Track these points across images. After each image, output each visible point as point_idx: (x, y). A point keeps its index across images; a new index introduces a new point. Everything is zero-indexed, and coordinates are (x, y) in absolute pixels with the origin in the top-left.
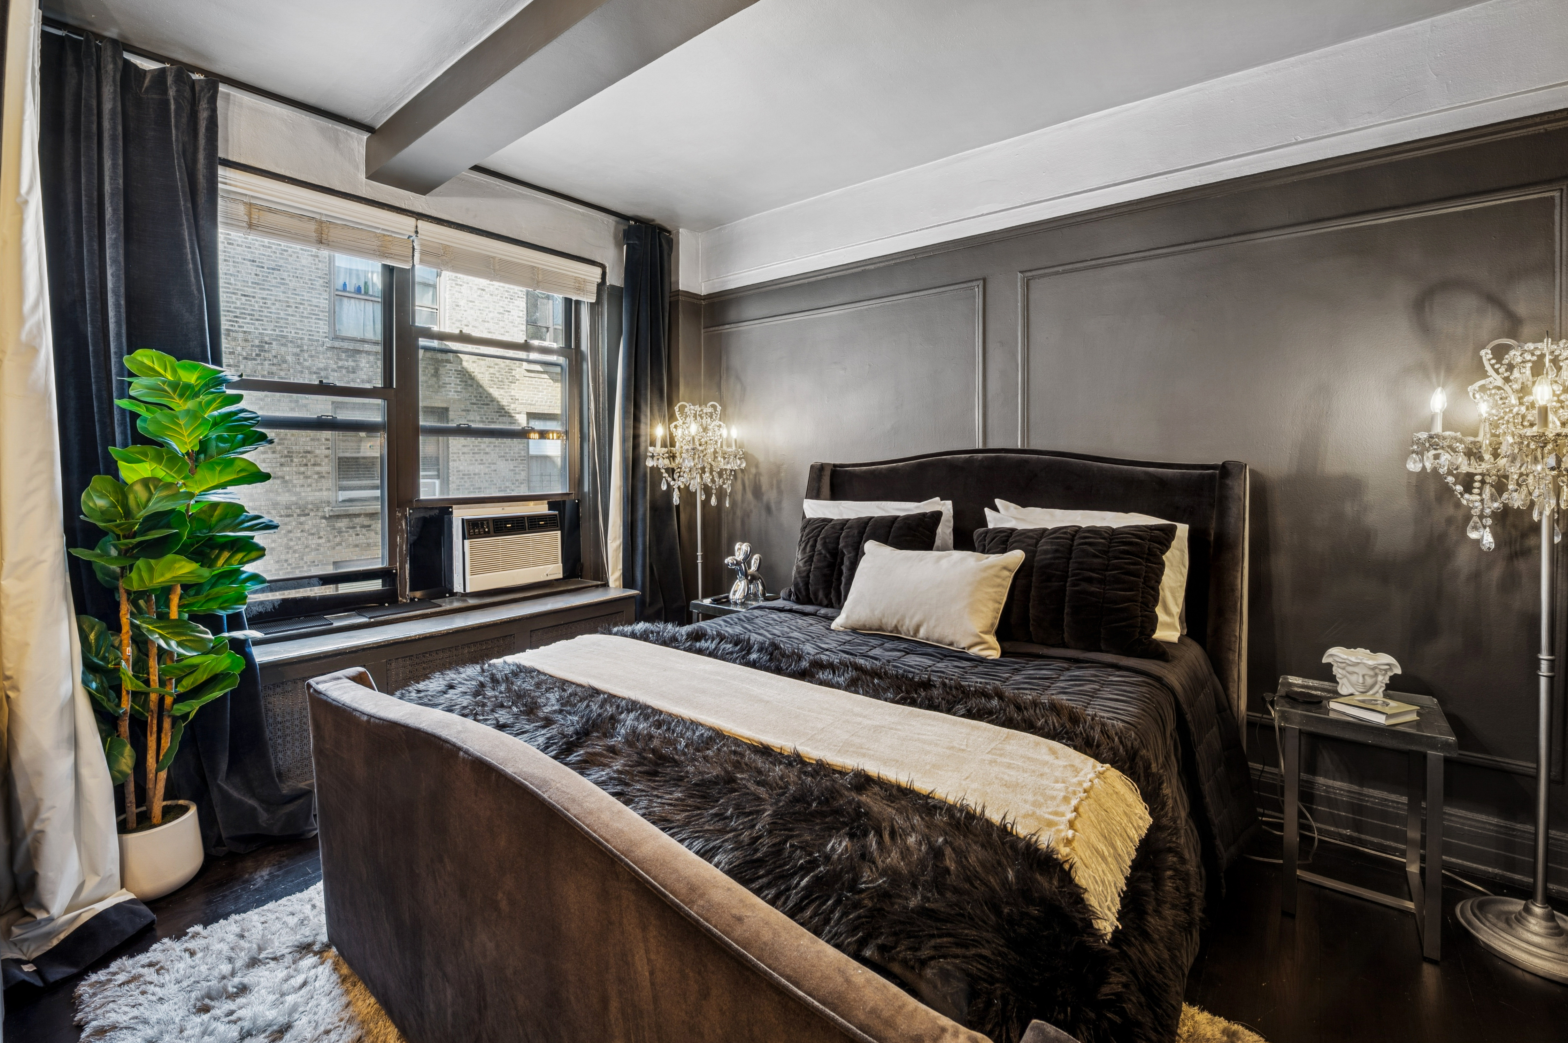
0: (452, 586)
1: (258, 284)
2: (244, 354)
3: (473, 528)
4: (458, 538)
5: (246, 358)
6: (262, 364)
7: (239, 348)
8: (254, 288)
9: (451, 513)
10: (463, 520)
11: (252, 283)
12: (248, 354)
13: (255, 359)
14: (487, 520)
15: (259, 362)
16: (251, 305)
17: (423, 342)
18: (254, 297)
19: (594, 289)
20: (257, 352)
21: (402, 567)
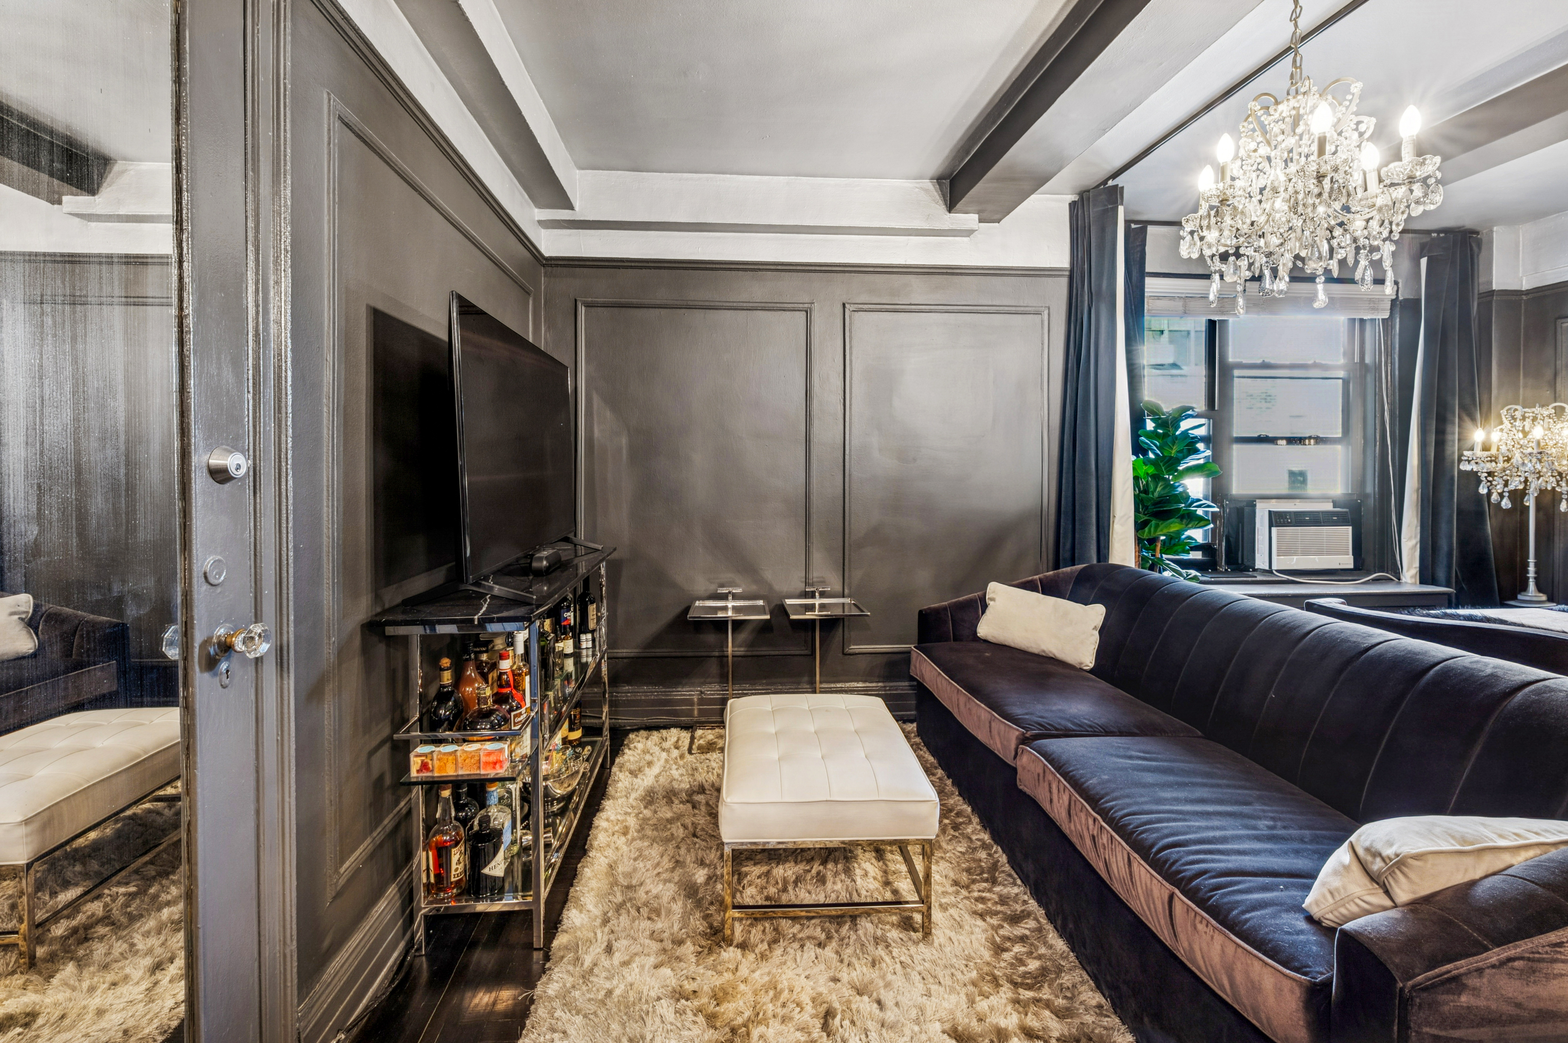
0: (1254, 564)
3: (1277, 519)
4: (1262, 525)
9: (1255, 505)
10: (1270, 512)
14: (1290, 512)
17: (1236, 373)
19: (1388, 305)
21: (1220, 544)
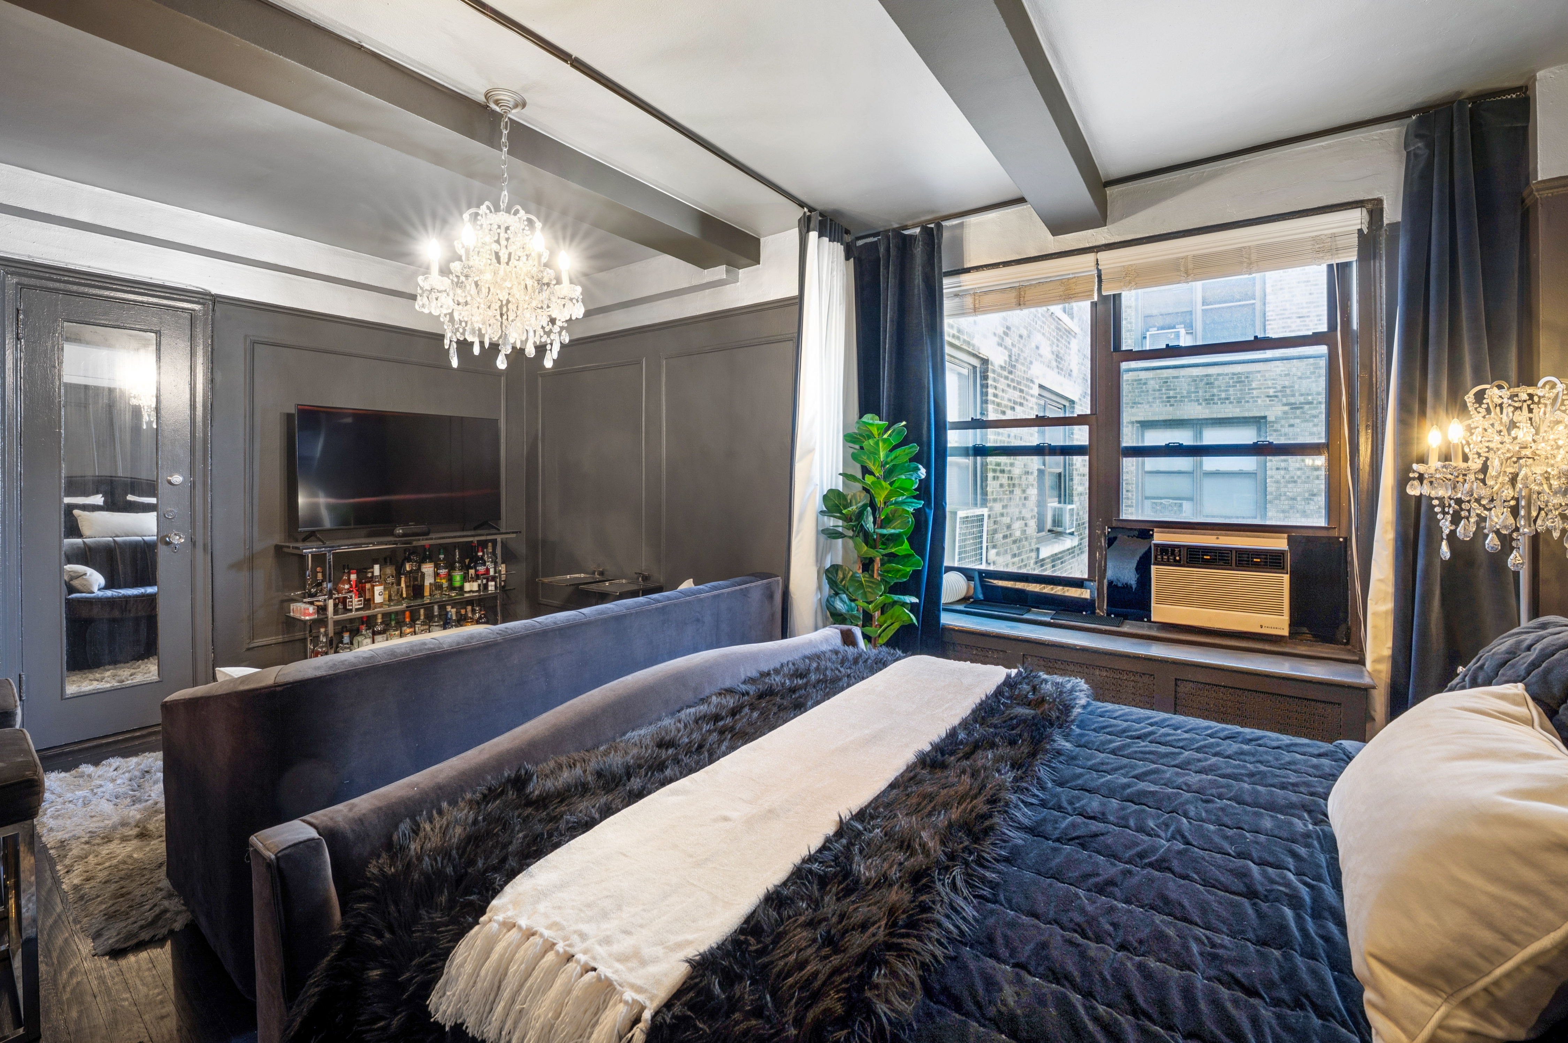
0: (1150, 614)
1: (1313, 303)
2: (1299, 374)
5: (1300, 378)
6: (1316, 381)
7: (1294, 370)
8: (1309, 307)
9: (1152, 535)
11: (1307, 303)
12: (1303, 374)
13: (1308, 378)
14: (1180, 547)
15: (1313, 379)
16: (1306, 325)
18: (1308, 317)
19: (1353, 241)
20: (1312, 370)
21: (1101, 582)
